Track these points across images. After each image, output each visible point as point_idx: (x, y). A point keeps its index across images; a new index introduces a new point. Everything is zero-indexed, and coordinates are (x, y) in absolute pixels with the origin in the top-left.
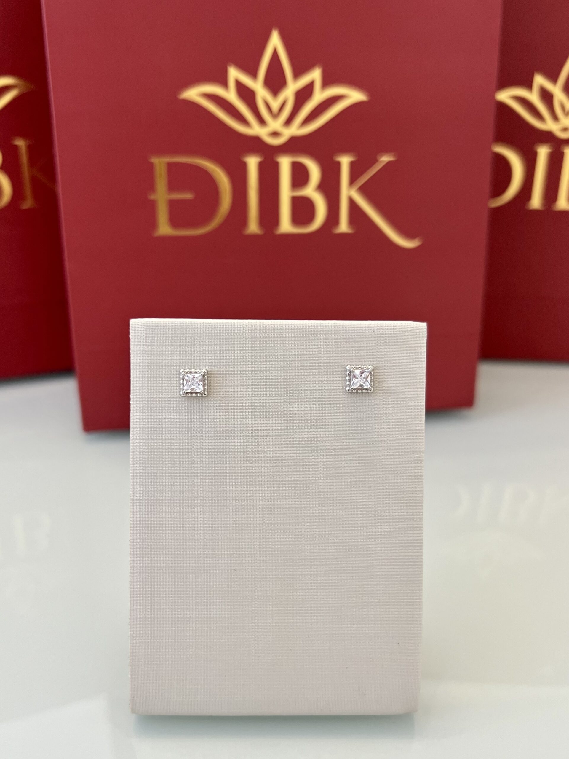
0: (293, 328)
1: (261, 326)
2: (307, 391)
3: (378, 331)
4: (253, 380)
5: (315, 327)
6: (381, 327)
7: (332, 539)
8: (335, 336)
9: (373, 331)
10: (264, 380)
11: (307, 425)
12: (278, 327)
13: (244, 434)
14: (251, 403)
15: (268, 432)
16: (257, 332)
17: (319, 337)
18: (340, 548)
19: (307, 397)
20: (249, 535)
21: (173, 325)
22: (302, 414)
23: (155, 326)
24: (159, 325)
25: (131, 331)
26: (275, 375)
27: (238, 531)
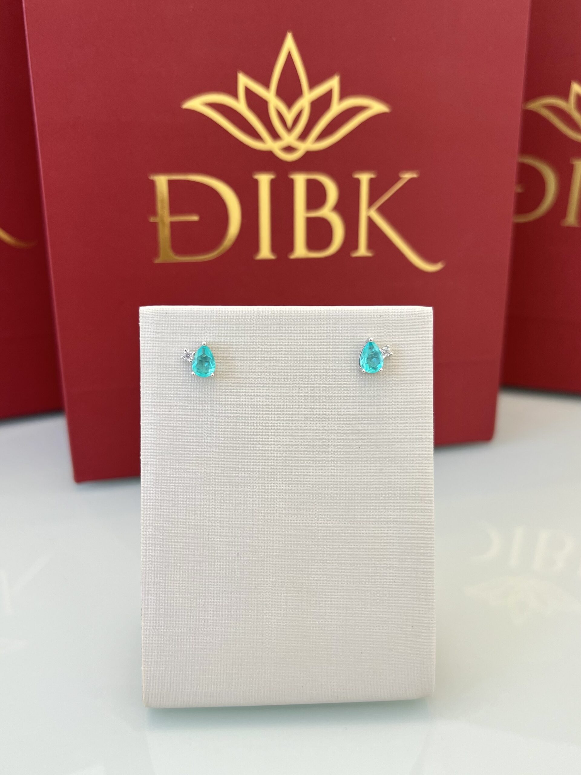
0: (302, 314)
1: (271, 312)
2: (317, 376)
3: (386, 316)
4: (263, 365)
5: (324, 313)
6: (388, 311)
7: (344, 523)
8: (344, 321)
9: (381, 316)
10: (274, 366)
11: (317, 409)
12: (288, 312)
13: (255, 420)
14: (262, 388)
15: (279, 418)
16: (267, 318)
17: (328, 322)
18: (353, 531)
19: (317, 382)
20: (261, 521)
21: (182, 312)
22: (313, 399)
23: (164, 313)
24: (168, 312)
25: (141, 319)
26: (285, 360)
27: (251, 517)
